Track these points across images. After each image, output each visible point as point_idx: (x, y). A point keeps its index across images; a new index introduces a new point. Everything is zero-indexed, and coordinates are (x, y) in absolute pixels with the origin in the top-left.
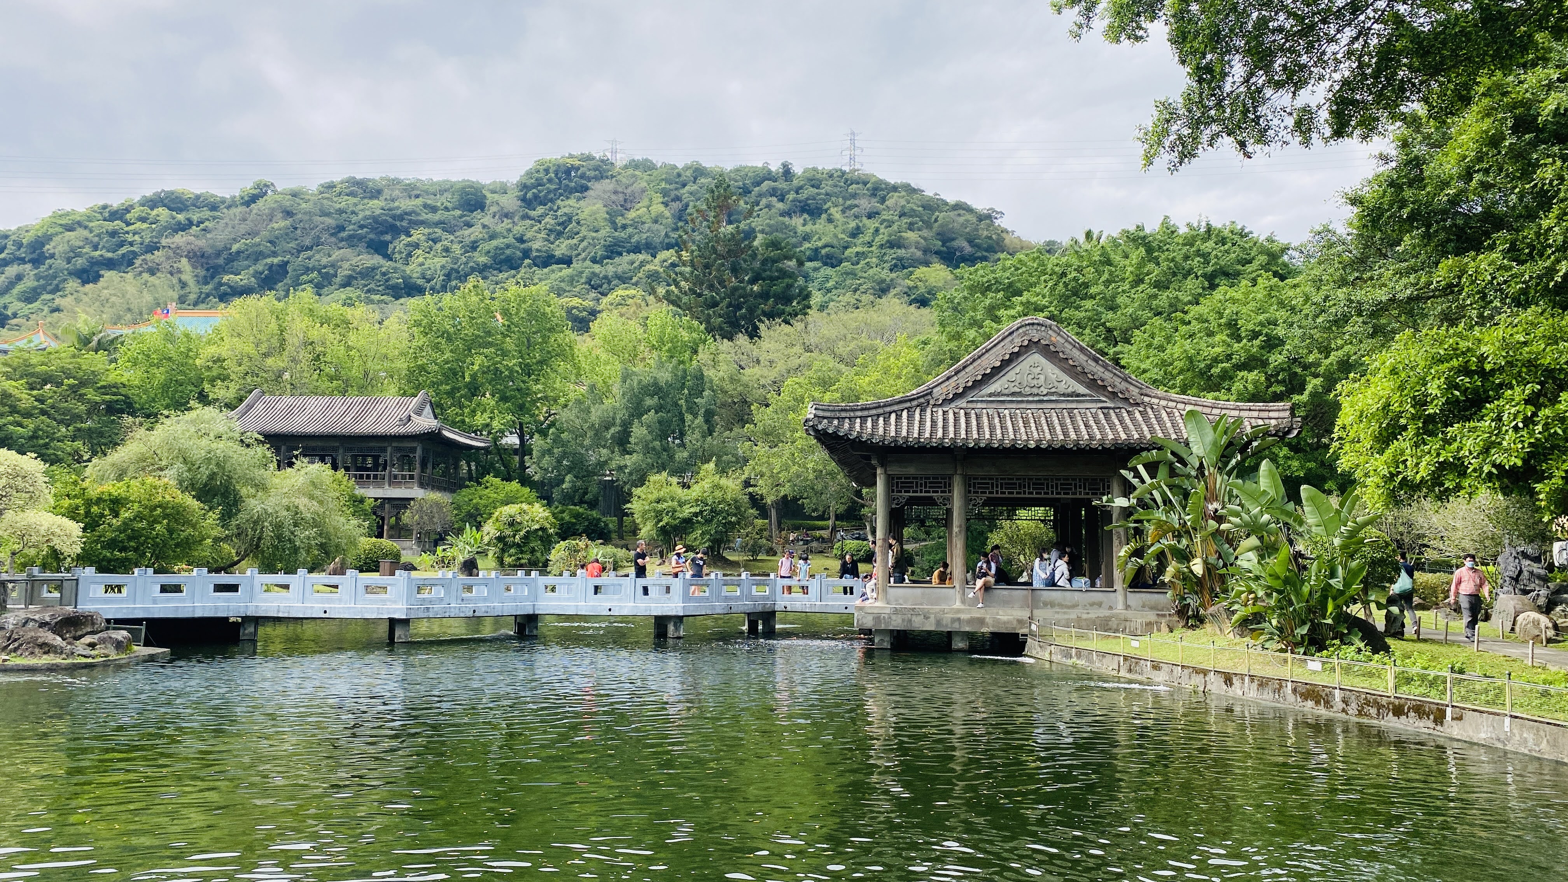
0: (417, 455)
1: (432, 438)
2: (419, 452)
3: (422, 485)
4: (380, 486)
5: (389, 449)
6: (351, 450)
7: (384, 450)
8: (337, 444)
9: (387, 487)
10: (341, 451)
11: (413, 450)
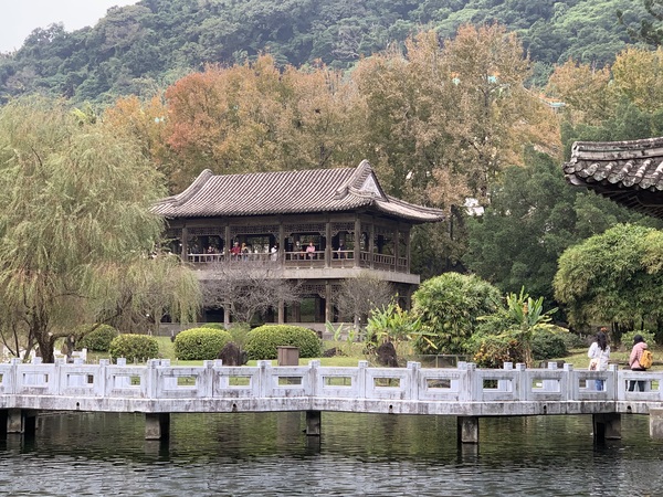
0: (355, 231)
1: (369, 211)
2: (357, 228)
3: (362, 264)
4: (320, 266)
5: (327, 226)
6: (291, 228)
7: (322, 227)
8: (277, 223)
9: (326, 267)
10: (281, 230)
11: (351, 226)
